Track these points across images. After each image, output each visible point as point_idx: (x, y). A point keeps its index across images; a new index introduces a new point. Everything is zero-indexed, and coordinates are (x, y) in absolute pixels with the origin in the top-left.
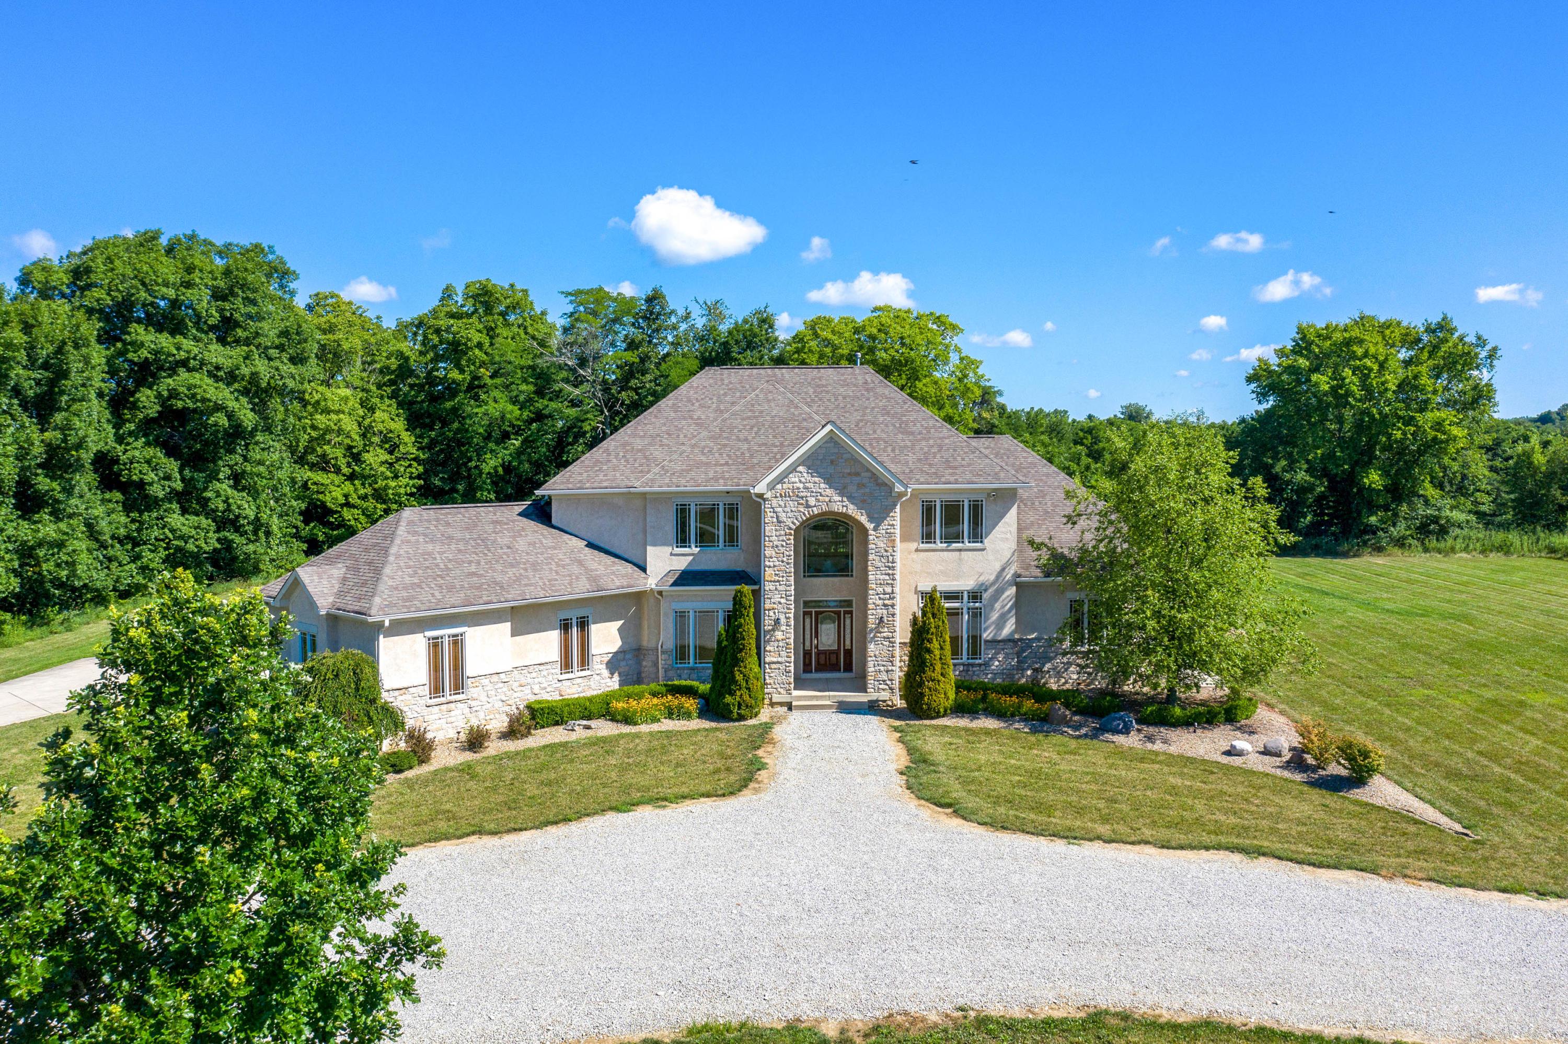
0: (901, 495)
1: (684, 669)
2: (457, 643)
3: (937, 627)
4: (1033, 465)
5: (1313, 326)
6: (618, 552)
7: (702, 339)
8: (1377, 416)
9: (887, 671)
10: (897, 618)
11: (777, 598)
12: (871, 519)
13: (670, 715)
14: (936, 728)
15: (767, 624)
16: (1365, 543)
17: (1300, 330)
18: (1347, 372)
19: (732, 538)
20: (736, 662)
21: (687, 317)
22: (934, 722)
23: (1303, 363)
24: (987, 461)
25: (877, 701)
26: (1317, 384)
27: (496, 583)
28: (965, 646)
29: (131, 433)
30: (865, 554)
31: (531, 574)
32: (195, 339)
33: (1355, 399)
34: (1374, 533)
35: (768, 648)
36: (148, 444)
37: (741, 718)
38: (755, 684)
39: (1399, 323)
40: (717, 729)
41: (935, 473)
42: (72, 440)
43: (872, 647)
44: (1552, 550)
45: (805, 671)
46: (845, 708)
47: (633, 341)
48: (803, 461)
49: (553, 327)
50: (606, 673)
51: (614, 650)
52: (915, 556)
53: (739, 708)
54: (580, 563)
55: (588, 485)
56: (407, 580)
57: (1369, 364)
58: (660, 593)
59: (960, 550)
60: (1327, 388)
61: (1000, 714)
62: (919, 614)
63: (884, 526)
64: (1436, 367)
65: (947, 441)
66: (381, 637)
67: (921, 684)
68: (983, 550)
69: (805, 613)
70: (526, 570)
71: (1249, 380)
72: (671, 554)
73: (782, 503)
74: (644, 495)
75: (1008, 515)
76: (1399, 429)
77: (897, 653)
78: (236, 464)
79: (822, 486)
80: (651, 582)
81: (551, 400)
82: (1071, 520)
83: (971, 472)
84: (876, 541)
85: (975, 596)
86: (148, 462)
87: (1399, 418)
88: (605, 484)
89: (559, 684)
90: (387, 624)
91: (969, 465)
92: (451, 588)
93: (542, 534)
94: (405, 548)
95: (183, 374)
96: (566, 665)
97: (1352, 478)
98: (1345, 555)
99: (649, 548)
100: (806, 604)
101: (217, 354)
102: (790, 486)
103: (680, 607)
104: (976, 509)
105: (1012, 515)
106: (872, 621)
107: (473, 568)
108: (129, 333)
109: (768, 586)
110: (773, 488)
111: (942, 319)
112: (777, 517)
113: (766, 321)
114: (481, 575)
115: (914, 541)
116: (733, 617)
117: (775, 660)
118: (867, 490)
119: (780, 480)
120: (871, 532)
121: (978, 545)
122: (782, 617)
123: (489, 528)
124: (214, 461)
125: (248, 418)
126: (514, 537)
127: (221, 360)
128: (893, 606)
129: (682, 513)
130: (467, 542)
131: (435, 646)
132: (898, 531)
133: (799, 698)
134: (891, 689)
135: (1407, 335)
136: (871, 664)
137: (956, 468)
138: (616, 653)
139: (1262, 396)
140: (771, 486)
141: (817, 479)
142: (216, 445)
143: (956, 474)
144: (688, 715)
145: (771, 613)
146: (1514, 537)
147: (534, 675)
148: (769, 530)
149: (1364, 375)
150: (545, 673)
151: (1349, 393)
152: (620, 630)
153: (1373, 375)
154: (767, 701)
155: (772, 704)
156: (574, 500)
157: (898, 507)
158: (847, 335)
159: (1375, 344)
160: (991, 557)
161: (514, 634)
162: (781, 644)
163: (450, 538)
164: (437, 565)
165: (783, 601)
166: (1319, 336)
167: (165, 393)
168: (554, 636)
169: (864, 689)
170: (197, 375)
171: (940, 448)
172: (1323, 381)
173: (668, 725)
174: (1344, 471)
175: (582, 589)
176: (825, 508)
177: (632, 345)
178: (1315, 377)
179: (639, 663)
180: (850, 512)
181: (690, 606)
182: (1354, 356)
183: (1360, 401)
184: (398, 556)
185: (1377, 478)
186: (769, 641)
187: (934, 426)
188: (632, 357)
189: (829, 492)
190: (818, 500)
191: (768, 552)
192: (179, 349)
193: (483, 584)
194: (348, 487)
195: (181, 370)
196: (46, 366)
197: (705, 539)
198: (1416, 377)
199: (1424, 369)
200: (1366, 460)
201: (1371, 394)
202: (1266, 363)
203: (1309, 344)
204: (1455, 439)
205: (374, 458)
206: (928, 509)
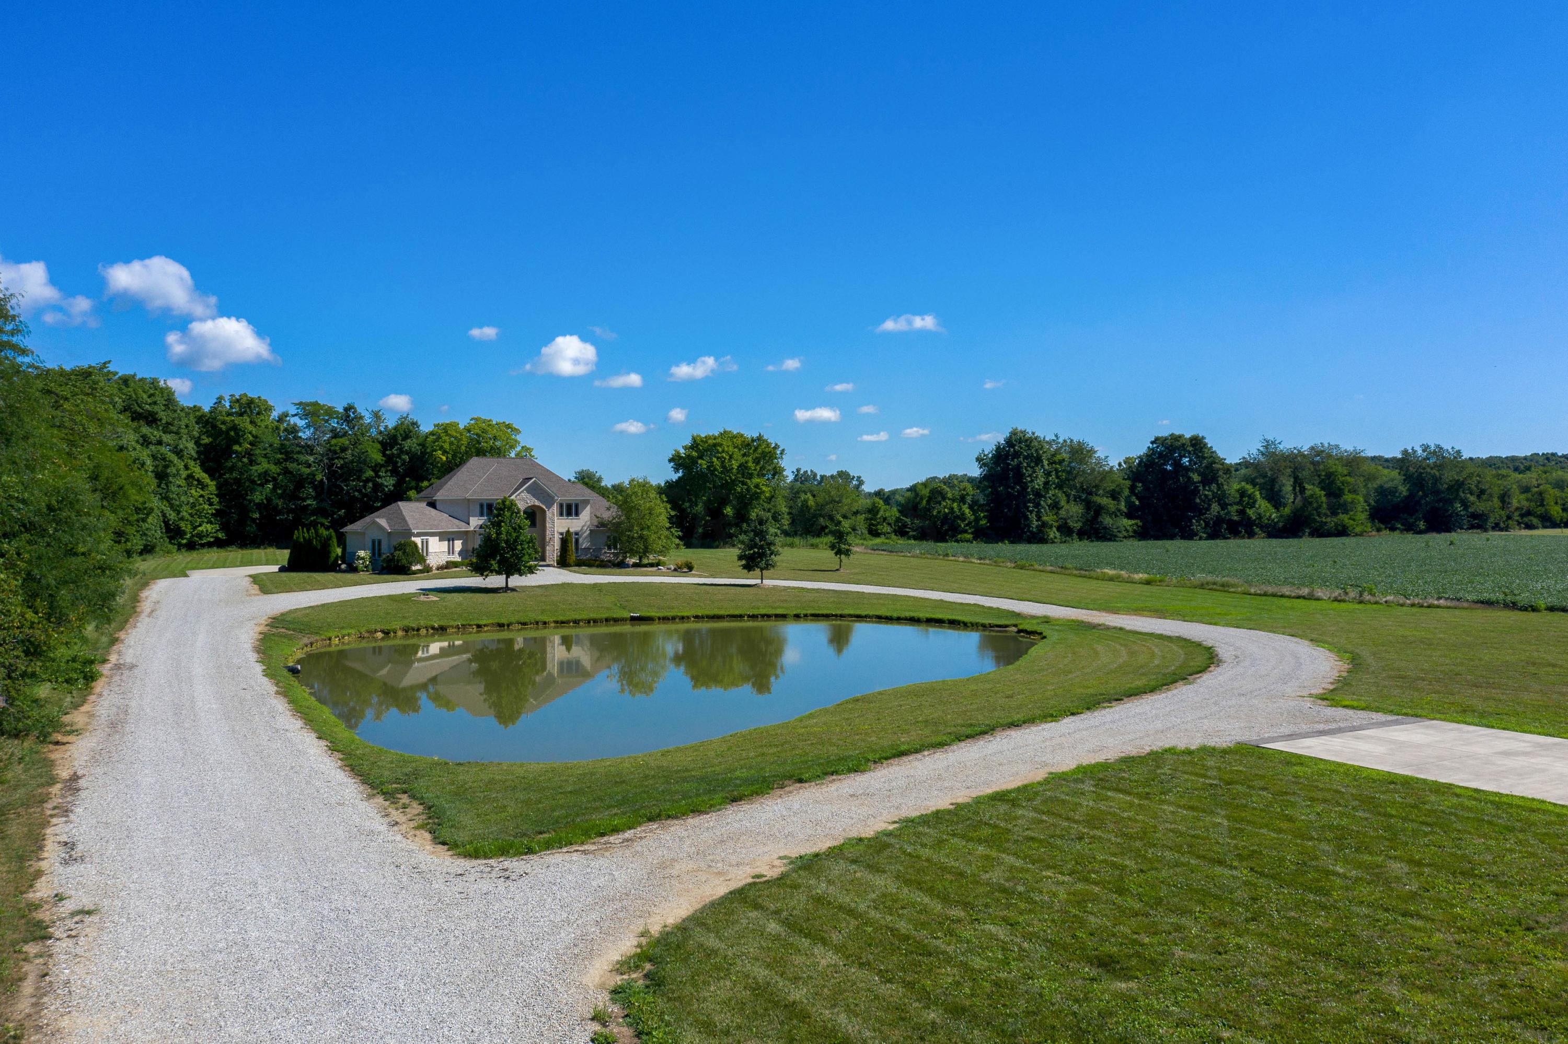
0: (555, 501)
2: (427, 542)
3: (568, 541)
5: (699, 436)
6: (459, 518)
8: (729, 481)
9: (555, 555)
10: (556, 538)
12: (546, 508)
14: (568, 570)
16: (727, 543)
17: (694, 438)
18: (715, 459)
22: (568, 568)
24: (579, 491)
25: (550, 564)
26: (700, 465)
30: (545, 519)
31: (436, 523)
33: (718, 472)
39: (741, 436)
41: (564, 494)
43: (550, 548)
44: (812, 545)
48: (525, 489)
50: (458, 555)
51: (460, 548)
52: (559, 520)
54: (451, 521)
55: (448, 494)
56: (413, 521)
57: (724, 455)
58: (475, 531)
59: (572, 519)
60: (705, 466)
61: (589, 566)
62: (561, 539)
63: (551, 511)
64: (757, 458)
65: (565, 484)
66: (412, 537)
67: (564, 558)
68: (579, 519)
70: (439, 521)
71: (670, 461)
72: (478, 519)
73: (520, 502)
74: (466, 499)
75: (586, 508)
76: (739, 487)
77: (557, 548)
80: (472, 528)
82: (604, 510)
83: (575, 494)
84: (549, 514)
85: (577, 534)
87: (739, 481)
88: (453, 495)
91: (574, 492)
92: (421, 524)
93: (437, 512)
96: (449, 551)
97: (719, 511)
98: (717, 547)
99: (470, 517)
102: (522, 497)
104: (577, 506)
105: (588, 508)
106: (549, 540)
112: (519, 507)
114: (426, 522)
115: (559, 515)
118: (546, 498)
119: (520, 495)
120: (546, 512)
121: (577, 518)
128: (554, 536)
129: (482, 506)
130: (419, 512)
131: (423, 542)
132: (554, 512)
134: (557, 560)
135: (744, 441)
136: (547, 553)
138: (460, 550)
139: (676, 470)
140: (516, 497)
141: (531, 495)
143: (570, 494)
146: (797, 540)
147: (444, 553)
149: (722, 462)
150: (447, 553)
151: (715, 469)
152: (462, 542)
153: (726, 461)
156: (442, 501)
157: (554, 504)
159: (728, 446)
160: (581, 521)
161: (437, 541)
163: (415, 510)
164: (417, 518)
166: (702, 441)
168: (446, 543)
169: (546, 560)
171: (563, 486)
172: (703, 464)
174: (715, 507)
175: (451, 529)
176: (533, 504)
178: (700, 461)
179: (469, 553)
180: (540, 505)
182: (718, 452)
183: (721, 473)
184: (407, 515)
185: (731, 510)
189: (534, 499)
190: (531, 502)
193: (431, 524)
197: (491, 513)
198: (746, 462)
199: (750, 459)
200: (724, 502)
201: (726, 470)
202: (678, 452)
203: (698, 445)
204: (764, 492)
205: (195, 493)
206: (561, 506)
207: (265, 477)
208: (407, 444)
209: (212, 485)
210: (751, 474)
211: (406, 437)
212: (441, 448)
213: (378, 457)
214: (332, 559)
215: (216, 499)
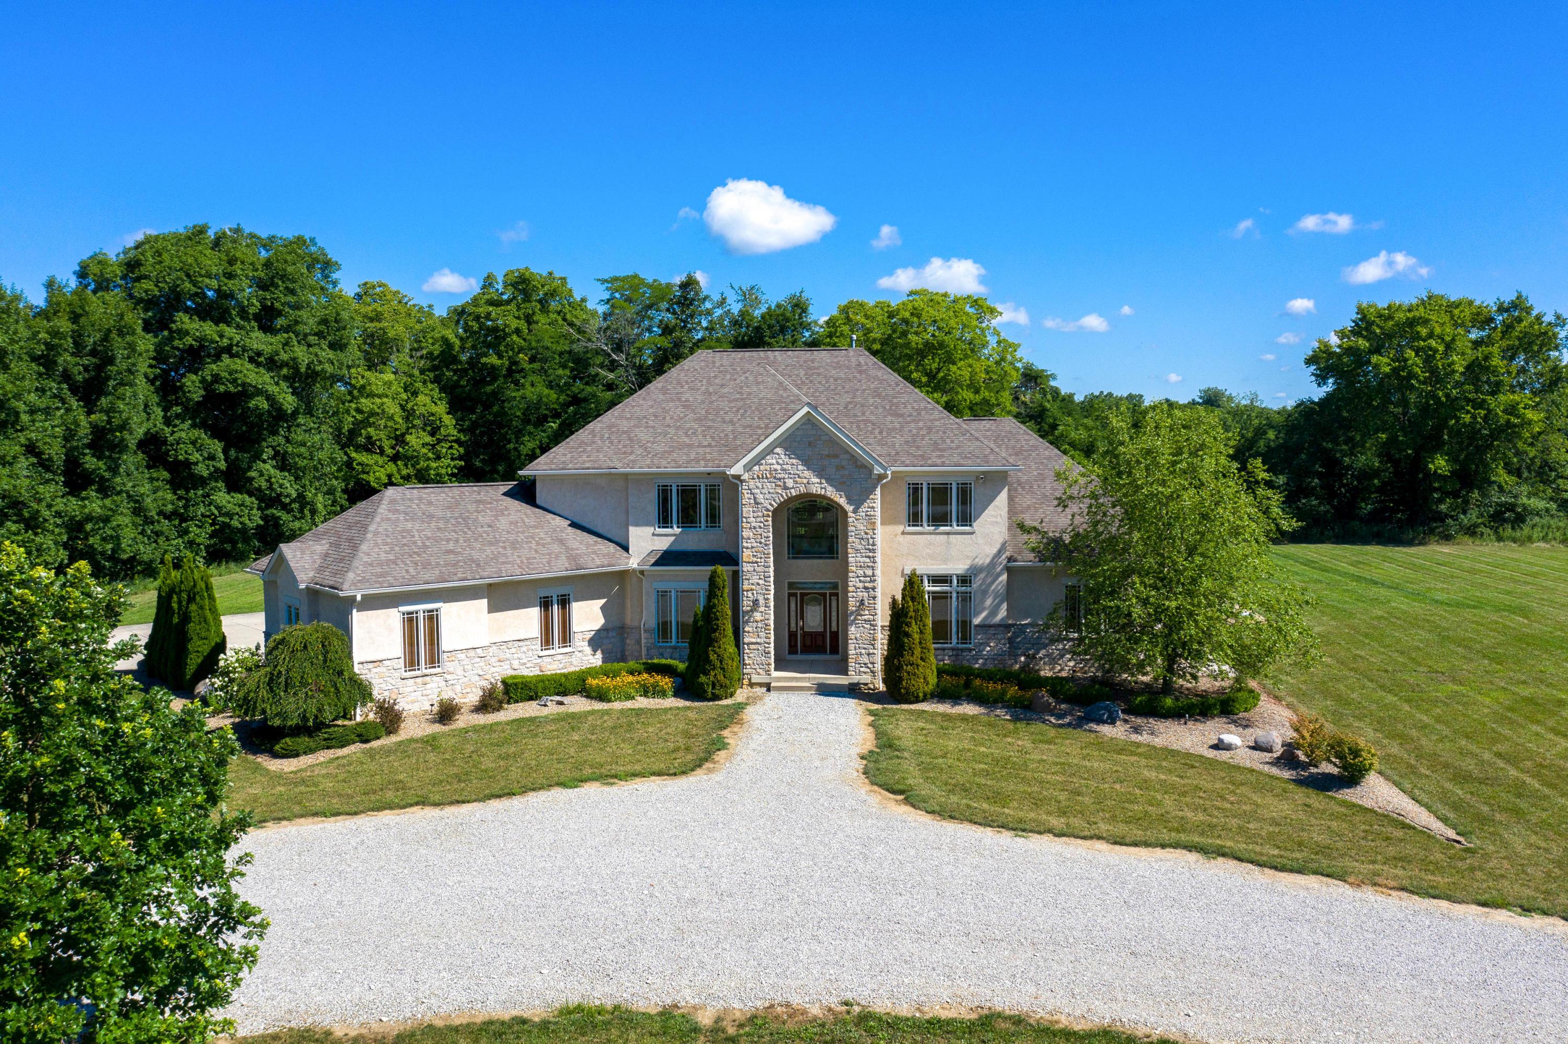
0: (881, 477)
1: (666, 647)
2: (433, 619)
3: (916, 611)
4: (1035, 448)
5: (1375, 306)
6: (601, 531)
7: (735, 323)
8: (1444, 399)
9: (869, 654)
10: (879, 601)
11: (755, 579)
12: (850, 501)
13: (645, 694)
14: (911, 712)
15: (746, 605)
16: (1432, 531)
17: (1360, 310)
18: (1410, 354)
19: (713, 518)
20: (711, 642)
21: (723, 302)
22: (913, 707)
23: (1363, 344)
24: (978, 443)
25: (858, 684)
26: (1376, 366)
27: (473, 561)
28: (954, 629)
29: (178, 416)
30: (846, 537)
31: (509, 552)
32: (238, 327)
33: (1419, 381)
34: (1443, 521)
35: (747, 629)
36: (194, 426)
37: (716, 698)
38: (731, 665)
39: (1470, 303)
40: (689, 708)
41: (922, 456)
42: (116, 422)
43: (852, 629)
45: (790, 653)
46: (825, 690)
47: (667, 326)
48: (779, 443)
49: (594, 313)
50: (588, 650)
51: (597, 628)
52: (901, 538)
53: (714, 688)
54: (561, 542)
55: (570, 466)
56: (383, 556)
57: (1433, 343)
58: (642, 572)
59: (948, 534)
60: (1387, 369)
61: (979, 699)
62: (899, 597)
63: (863, 509)
64: (1509, 348)
65: (937, 423)
66: (354, 611)
67: (899, 668)
68: (972, 533)
69: (790, 595)
70: (505, 548)
71: (1309, 362)
72: (654, 535)
73: (760, 485)
74: (626, 476)
75: (998, 498)
76: (1468, 412)
77: (879, 636)
78: (279, 445)
79: (800, 467)
80: (633, 563)
81: (587, 384)
82: (1062, 503)
83: (959, 454)
84: (855, 524)
85: (964, 580)
86: (193, 443)
87: (1468, 400)
88: (587, 465)
89: (539, 660)
90: (359, 598)
91: (958, 447)
92: (426, 565)
93: (526, 514)
94: (385, 525)
95: (226, 360)
96: (547, 641)
97: (1418, 463)
98: (1410, 543)
99: (631, 529)
100: (791, 585)
101: (258, 340)
102: (768, 467)
103: (662, 586)
104: (964, 492)
105: (1002, 498)
106: (852, 604)
107: (451, 546)
108: (174, 322)
109: (746, 567)
110: (750, 470)
111: (980, 302)
112: (755, 499)
113: (799, 306)
114: (459, 553)
115: (901, 523)
116: (714, 592)
117: (754, 640)
118: (846, 472)
119: (757, 461)
120: (850, 514)
121: (967, 529)
122: (761, 598)
123: (472, 507)
124: (259, 443)
125: (289, 401)
126: (496, 516)
127: (261, 347)
128: (874, 589)
129: (664, 493)
130: (447, 521)
131: (410, 621)
132: (878, 513)
133: (779, 679)
134: (872, 672)
135: (1478, 314)
136: (851, 647)
137: (943, 450)
138: (598, 631)
139: (1321, 379)
140: (748, 468)
141: (794, 461)
142: (260, 428)
143: (942, 456)
144: (663, 694)
145: (750, 594)
147: (513, 650)
148: (747, 511)
149: (1429, 358)
150: (525, 649)
151: (1411, 375)
152: (603, 608)
153: (1438, 357)
154: (746, 682)
155: (751, 685)
156: (557, 480)
157: (878, 490)
158: (879, 318)
159: (1440, 324)
160: (981, 541)
161: (490, 611)
162: (760, 625)
163: (431, 516)
164: (415, 543)
165: (761, 582)
166: (1380, 316)
167: (209, 378)
168: (533, 614)
169: (845, 672)
170: (238, 361)
171: (930, 429)
172: (1382, 364)
173: (642, 702)
174: (1408, 456)
175: (560, 568)
176: (803, 490)
177: (667, 330)
178: (1375, 359)
179: (623, 641)
180: (828, 494)
181: (672, 587)
182: (1418, 337)
183: (1424, 383)
184: (376, 533)
185: (1443, 463)
186: (747, 622)
187: (926, 408)
188: (665, 342)
189: (807, 474)
190: (796, 482)
191: (746, 533)
192: (221, 336)
193: (459, 561)
194: (391, 467)
195: (225, 357)
196: (94, 353)
197: (688, 518)
198: (1487, 358)
199: (1495, 349)
200: (1433, 444)
201: (1436, 377)
202: (1327, 345)
203: (1370, 324)
204: (1530, 423)
205: (417, 440)
206: (915, 490)
210: (1498, 384)
214: (193, 662)
215: (458, 450)
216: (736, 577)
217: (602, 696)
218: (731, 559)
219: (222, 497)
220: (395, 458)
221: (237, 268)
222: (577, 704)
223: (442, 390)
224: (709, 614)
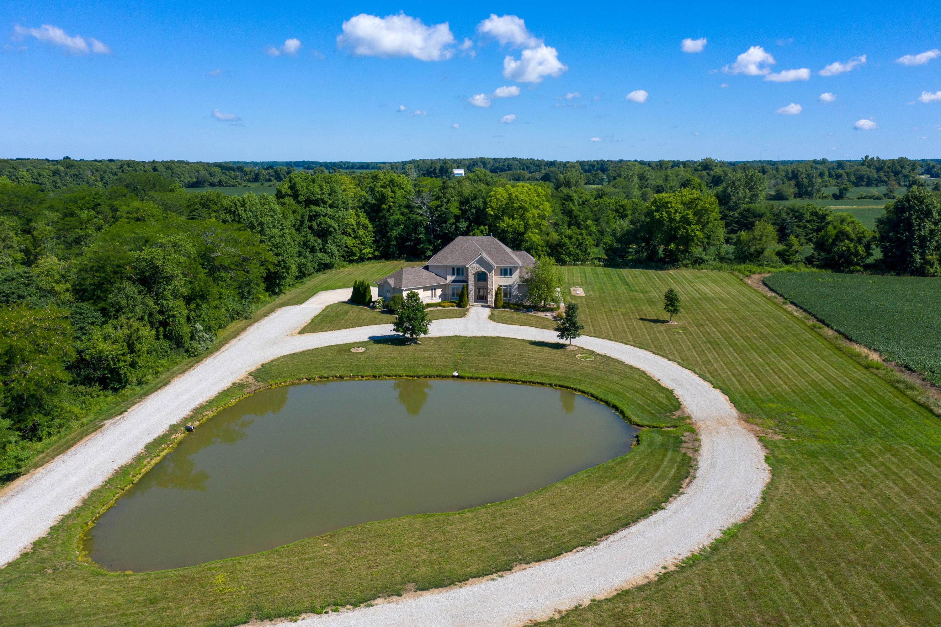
0: (495, 268)
1: (453, 298)
3: (501, 292)
4: (528, 258)
6: (441, 276)
8: (674, 227)
9: (491, 300)
10: (493, 290)
11: (471, 286)
12: (488, 272)
13: (451, 306)
15: (469, 290)
19: (463, 274)
20: (463, 297)
22: (498, 309)
24: (513, 260)
25: (489, 305)
27: (421, 282)
28: (508, 296)
30: (488, 278)
31: (426, 280)
33: (666, 222)
34: (678, 262)
37: (464, 307)
38: (467, 301)
40: (459, 309)
41: (502, 263)
43: (488, 295)
45: (477, 299)
46: (483, 306)
47: (438, 196)
48: (476, 261)
50: (439, 298)
52: (498, 279)
53: (463, 305)
54: (434, 278)
55: (435, 263)
56: (406, 282)
58: (449, 284)
59: (507, 277)
60: (658, 217)
61: (511, 308)
62: (497, 290)
63: (491, 273)
65: (506, 255)
66: (404, 292)
67: (496, 303)
69: (477, 289)
72: (451, 277)
73: (472, 269)
74: (446, 265)
76: (681, 231)
77: (493, 296)
79: (479, 266)
80: (448, 282)
82: (529, 272)
84: (489, 276)
85: (510, 286)
87: (681, 227)
88: (439, 262)
89: (431, 300)
90: (404, 289)
91: (509, 261)
92: (414, 283)
93: (427, 272)
95: (323, 217)
96: (432, 297)
99: (447, 276)
100: (477, 287)
101: (330, 211)
102: (473, 266)
103: (453, 287)
104: (510, 270)
105: (518, 271)
106: (489, 291)
107: (417, 279)
109: (469, 284)
112: (471, 271)
115: (498, 276)
116: (463, 288)
117: (470, 297)
118: (488, 267)
120: (488, 274)
121: (511, 277)
122: (472, 289)
123: (418, 272)
124: (328, 239)
126: (423, 273)
127: (332, 213)
128: (492, 288)
129: (454, 269)
130: (415, 274)
132: (494, 274)
133: (475, 304)
134: (492, 303)
136: (488, 298)
137: (507, 262)
138: (441, 295)
140: (470, 266)
144: (454, 306)
145: (470, 288)
148: (470, 273)
149: (670, 214)
150: (428, 298)
152: (442, 291)
153: (672, 214)
155: (470, 305)
156: (432, 265)
157: (494, 270)
160: (513, 279)
161: (424, 291)
162: (472, 294)
163: (412, 274)
164: (411, 279)
166: (659, 199)
168: (430, 291)
169: (487, 303)
170: (326, 217)
171: (505, 257)
173: (451, 308)
175: (434, 283)
176: (480, 270)
179: (445, 297)
180: (485, 271)
181: (455, 287)
183: (668, 222)
184: (404, 277)
186: (469, 294)
189: (481, 267)
191: (469, 278)
192: (320, 210)
193: (418, 282)
194: (354, 241)
197: (458, 274)
198: (687, 215)
205: (361, 232)
206: (501, 270)
207: (397, 223)
208: (474, 203)
209: (371, 228)
211: (475, 198)
212: (491, 207)
213: (457, 212)
214: (367, 300)
215: (373, 235)
216: (467, 285)
217: (444, 307)
218: (466, 282)
219: (320, 255)
220: (355, 238)
221: (325, 191)
222: (440, 308)
223: (367, 214)
224: (463, 292)
